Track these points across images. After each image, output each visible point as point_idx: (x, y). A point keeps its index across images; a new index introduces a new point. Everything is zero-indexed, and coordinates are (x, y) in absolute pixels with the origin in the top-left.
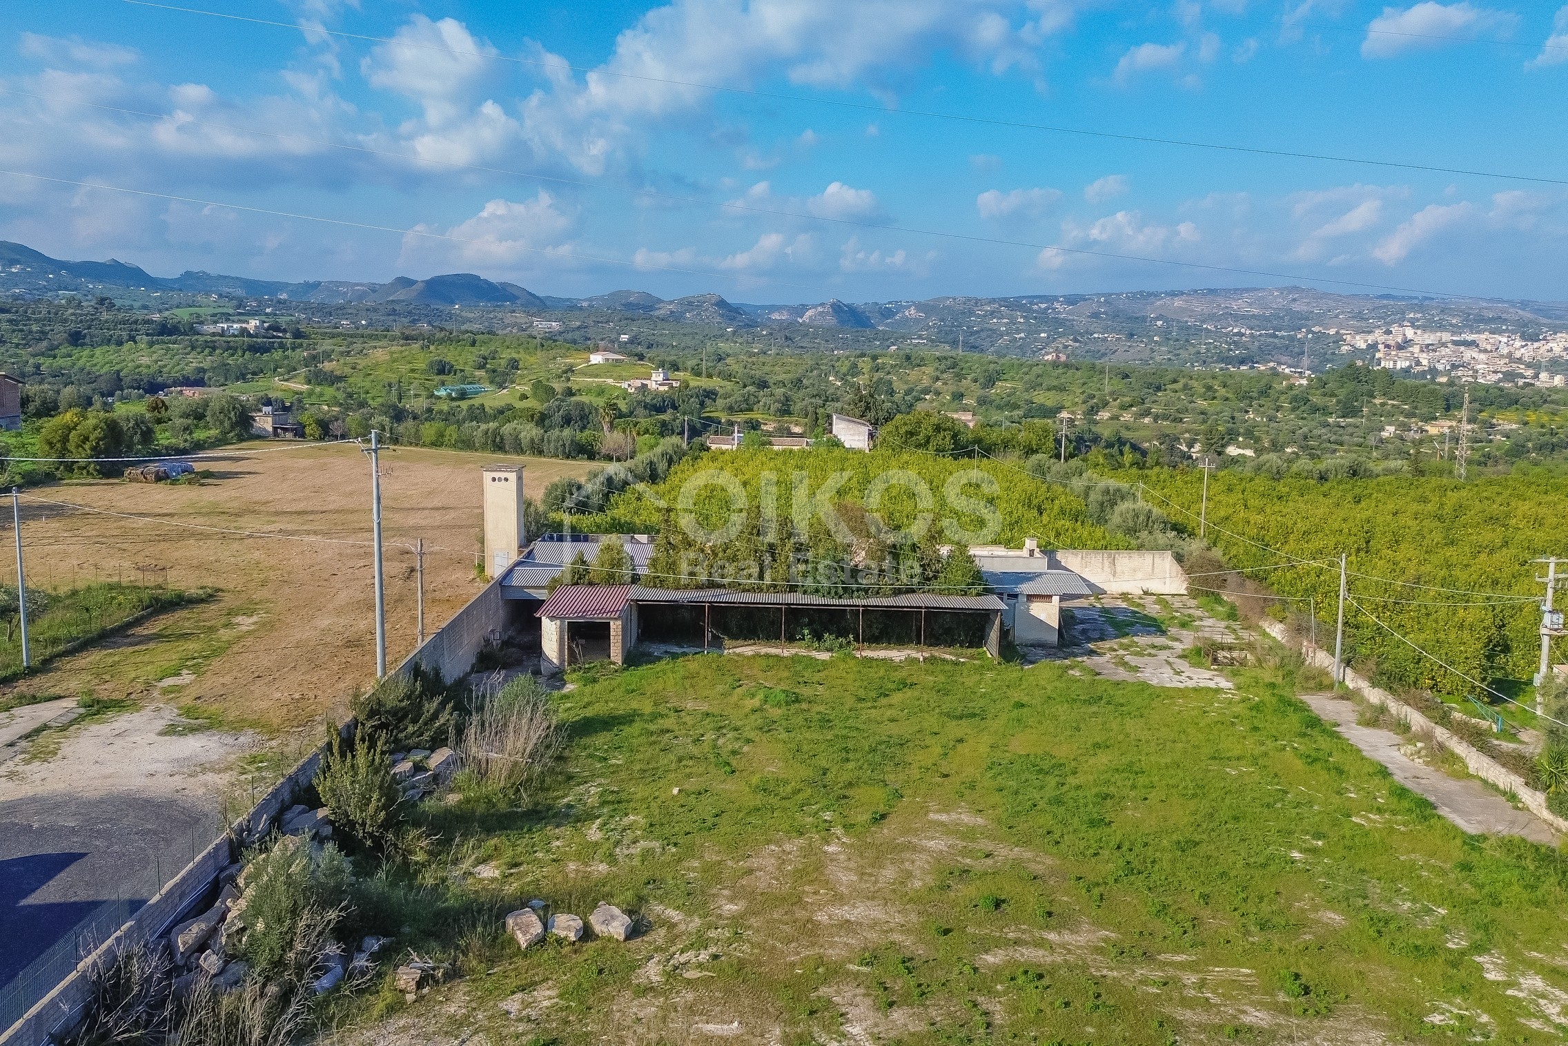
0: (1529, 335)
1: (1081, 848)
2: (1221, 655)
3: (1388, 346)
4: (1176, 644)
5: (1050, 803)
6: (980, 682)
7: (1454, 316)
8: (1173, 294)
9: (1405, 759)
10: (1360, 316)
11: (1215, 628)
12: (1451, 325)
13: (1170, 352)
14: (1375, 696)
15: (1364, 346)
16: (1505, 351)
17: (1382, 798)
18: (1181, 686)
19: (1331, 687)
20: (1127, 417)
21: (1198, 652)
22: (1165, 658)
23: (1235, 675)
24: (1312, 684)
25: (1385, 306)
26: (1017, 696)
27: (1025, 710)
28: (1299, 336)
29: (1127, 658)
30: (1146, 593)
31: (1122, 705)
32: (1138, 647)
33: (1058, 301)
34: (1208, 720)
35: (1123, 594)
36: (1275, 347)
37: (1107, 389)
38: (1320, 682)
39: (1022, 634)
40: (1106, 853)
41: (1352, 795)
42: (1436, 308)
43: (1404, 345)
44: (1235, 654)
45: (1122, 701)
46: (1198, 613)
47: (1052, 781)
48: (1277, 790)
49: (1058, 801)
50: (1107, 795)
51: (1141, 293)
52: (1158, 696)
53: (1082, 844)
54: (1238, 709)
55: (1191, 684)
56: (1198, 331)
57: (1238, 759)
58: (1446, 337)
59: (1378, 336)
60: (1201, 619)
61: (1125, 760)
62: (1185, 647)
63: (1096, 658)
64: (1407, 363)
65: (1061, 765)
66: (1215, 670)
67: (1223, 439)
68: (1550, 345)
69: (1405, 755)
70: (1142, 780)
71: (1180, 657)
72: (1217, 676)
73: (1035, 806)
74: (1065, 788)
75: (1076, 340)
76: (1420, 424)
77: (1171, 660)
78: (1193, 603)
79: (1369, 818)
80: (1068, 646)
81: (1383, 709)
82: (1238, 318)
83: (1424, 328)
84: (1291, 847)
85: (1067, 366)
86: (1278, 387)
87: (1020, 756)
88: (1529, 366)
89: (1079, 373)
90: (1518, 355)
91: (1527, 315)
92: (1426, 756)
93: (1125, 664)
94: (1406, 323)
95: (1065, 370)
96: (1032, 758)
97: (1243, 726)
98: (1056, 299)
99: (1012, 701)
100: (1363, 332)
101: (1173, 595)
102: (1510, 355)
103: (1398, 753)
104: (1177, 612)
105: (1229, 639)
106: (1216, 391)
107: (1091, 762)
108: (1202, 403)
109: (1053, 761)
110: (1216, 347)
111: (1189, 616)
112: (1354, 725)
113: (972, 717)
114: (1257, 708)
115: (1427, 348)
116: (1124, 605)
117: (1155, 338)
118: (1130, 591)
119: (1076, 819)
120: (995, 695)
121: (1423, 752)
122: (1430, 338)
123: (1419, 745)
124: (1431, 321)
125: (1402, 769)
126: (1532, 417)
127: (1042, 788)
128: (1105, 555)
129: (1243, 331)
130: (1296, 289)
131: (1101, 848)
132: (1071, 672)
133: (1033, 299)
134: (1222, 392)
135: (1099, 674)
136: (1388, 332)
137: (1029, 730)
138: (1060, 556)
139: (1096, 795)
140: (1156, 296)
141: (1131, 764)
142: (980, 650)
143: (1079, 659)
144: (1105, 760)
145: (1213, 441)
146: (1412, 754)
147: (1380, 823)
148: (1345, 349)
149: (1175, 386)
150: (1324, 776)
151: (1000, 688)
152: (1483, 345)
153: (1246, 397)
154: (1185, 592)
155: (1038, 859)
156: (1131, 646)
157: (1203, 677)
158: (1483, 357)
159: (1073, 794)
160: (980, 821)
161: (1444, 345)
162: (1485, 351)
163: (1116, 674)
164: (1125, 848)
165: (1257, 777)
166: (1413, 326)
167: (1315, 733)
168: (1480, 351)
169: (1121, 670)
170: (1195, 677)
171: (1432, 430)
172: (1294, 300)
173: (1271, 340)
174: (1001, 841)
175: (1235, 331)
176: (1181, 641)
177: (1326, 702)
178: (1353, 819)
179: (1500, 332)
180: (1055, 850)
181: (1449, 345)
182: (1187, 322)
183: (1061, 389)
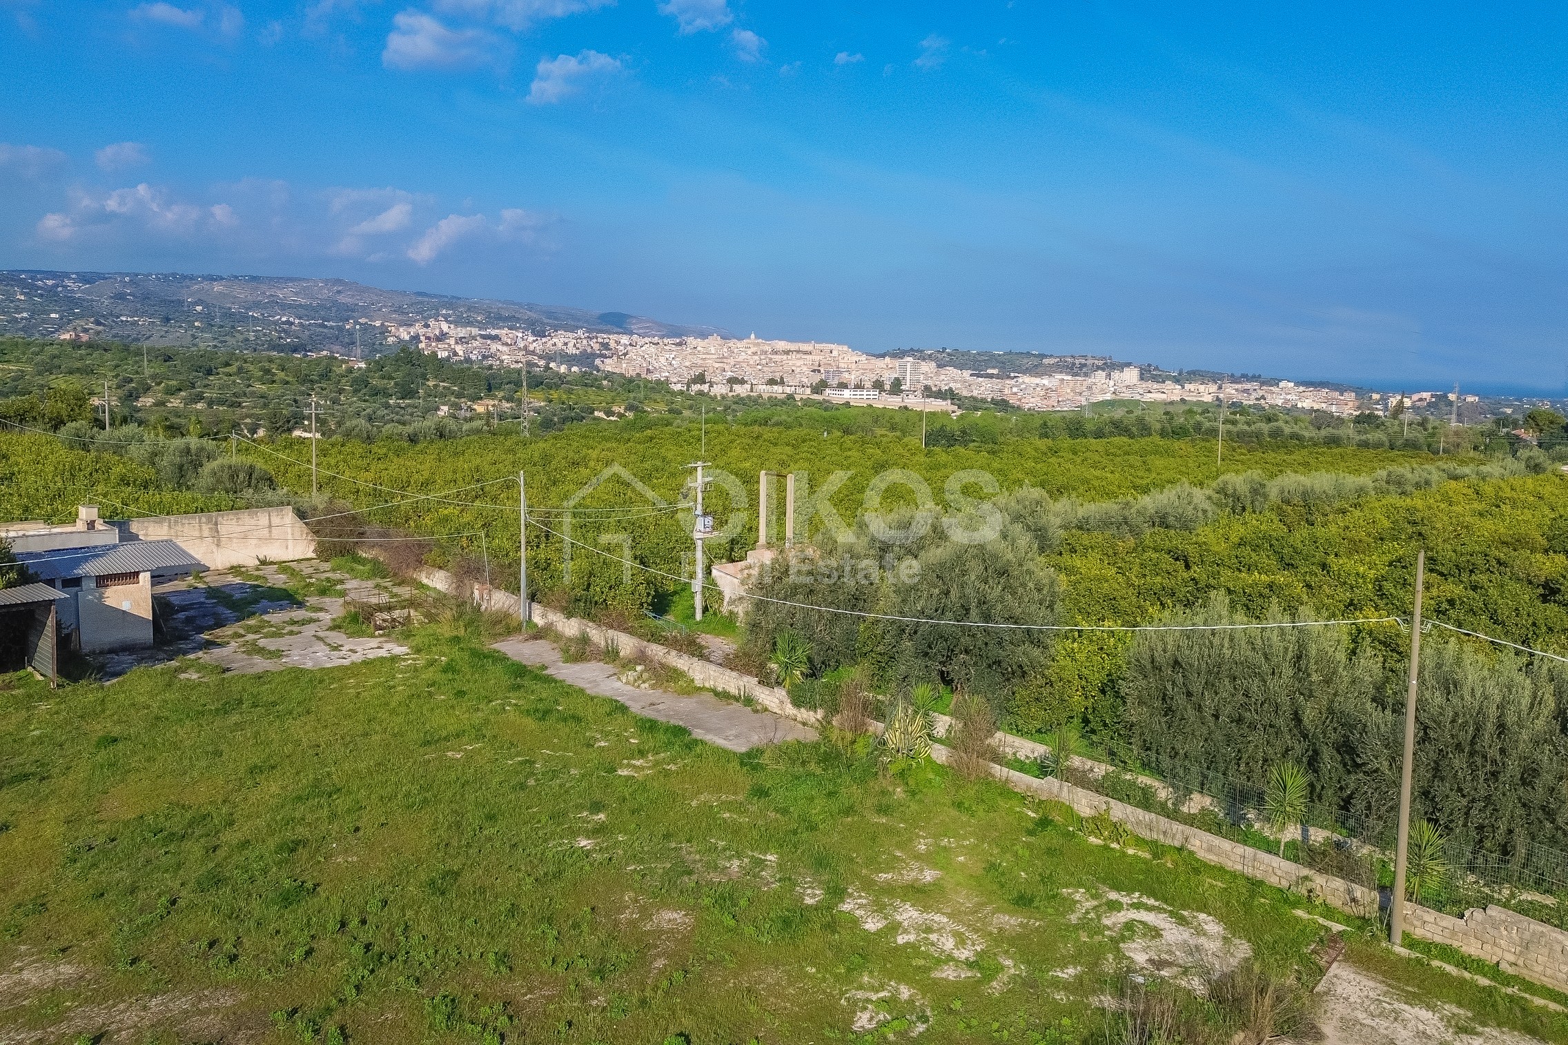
0: (538, 332)
1: (279, 950)
2: (380, 617)
3: (428, 338)
4: (321, 615)
5: (201, 888)
6: (28, 720)
7: (479, 314)
8: (212, 279)
9: (629, 688)
10: (399, 310)
11: (361, 589)
12: (477, 321)
13: (215, 339)
14: (571, 627)
15: (407, 338)
16: (522, 345)
17: (634, 738)
18: (346, 662)
19: (518, 629)
20: (175, 403)
21: (354, 618)
22: (313, 633)
23: (408, 637)
24: (499, 629)
25: (421, 303)
26: (98, 728)
27: (120, 746)
28: (347, 327)
29: (262, 643)
30: (263, 562)
31: (274, 704)
32: (272, 626)
33: (70, 278)
34: (396, 698)
35: (232, 568)
36: (325, 337)
37: (148, 372)
38: (505, 626)
39: (91, 637)
40: (324, 946)
41: (603, 744)
42: (464, 306)
43: (442, 337)
44: (396, 614)
45: (272, 698)
46: (337, 576)
47: (194, 849)
48: (521, 763)
49: (217, 880)
50: (297, 843)
51: (174, 275)
52: (321, 682)
53: (278, 945)
54: (428, 675)
55: (357, 658)
56: (244, 319)
57: (458, 735)
58: (475, 331)
59: (418, 328)
60: (342, 582)
61: (306, 779)
62: (334, 616)
63: (216, 652)
64: (447, 354)
65: (204, 817)
66: (381, 636)
67: (289, 422)
68: (554, 340)
69: (627, 683)
70: (341, 803)
71: (331, 629)
72: (386, 642)
73: (174, 902)
74: (221, 853)
75: (98, 323)
76: (469, 403)
77: (321, 634)
78: (327, 566)
79: (634, 766)
80: (169, 643)
81: (584, 640)
82: (285, 307)
83: (457, 323)
84: (574, 833)
85: (90, 345)
86: (338, 371)
87: (126, 824)
88: (541, 357)
89: (108, 355)
90: (531, 348)
91: (534, 315)
92: (650, 678)
93: (261, 651)
94: (440, 318)
95: (89, 351)
96: (150, 819)
97: (443, 694)
98: (66, 275)
99: (94, 738)
100: (406, 325)
101: (299, 561)
102: (525, 348)
103: (619, 684)
104: (311, 578)
105: (385, 598)
106: (274, 374)
107: (252, 799)
108: (259, 387)
109: (188, 815)
110: (265, 335)
111: (328, 579)
112: (561, 664)
113: (21, 781)
114: (449, 668)
115: (460, 340)
116: (238, 580)
117: (196, 324)
118: (241, 563)
119: (255, 903)
120: (60, 736)
121: (645, 675)
122: (462, 332)
123: (639, 668)
124: (461, 317)
125: (633, 699)
126: (555, 395)
127: (179, 866)
128: (204, 520)
129: (291, 319)
130: (338, 281)
131: (313, 937)
132: (183, 676)
133: (34, 274)
134: (282, 375)
135: (228, 670)
136: (427, 326)
137: (132, 777)
138: (135, 527)
139: (280, 849)
140: (191, 279)
141: (316, 783)
142: (21, 673)
143: (192, 656)
144: (274, 789)
145: (278, 425)
146: (635, 681)
147: (649, 768)
148: (391, 340)
149: (227, 370)
150: (564, 729)
151: (68, 722)
152: (505, 339)
153: (305, 380)
154: (314, 555)
155: (205, 1005)
156: (263, 627)
157: (369, 648)
158: (505, 349)
159: (238, 859)
160: (67, 970)
161: (474, 338)
162: (507, 344)
163: (252, 666)
164: (354, 923)
165: (489, 754)
166: (446, 321)
167: (526, 682)
168: (503, 344)
169: (257, 659)
170: (359, 649)
171: (480, 409)
172: (339, 292)
173: (321, 330)
174: (120, 997)
175: (284, 319)
176: (327, 611)
177: (520, 646)
178: (620, 772)
179: (517, 329)
180: (232, 975)
181: (478, 338)
182: (230, 308)
183: (89, 371)
